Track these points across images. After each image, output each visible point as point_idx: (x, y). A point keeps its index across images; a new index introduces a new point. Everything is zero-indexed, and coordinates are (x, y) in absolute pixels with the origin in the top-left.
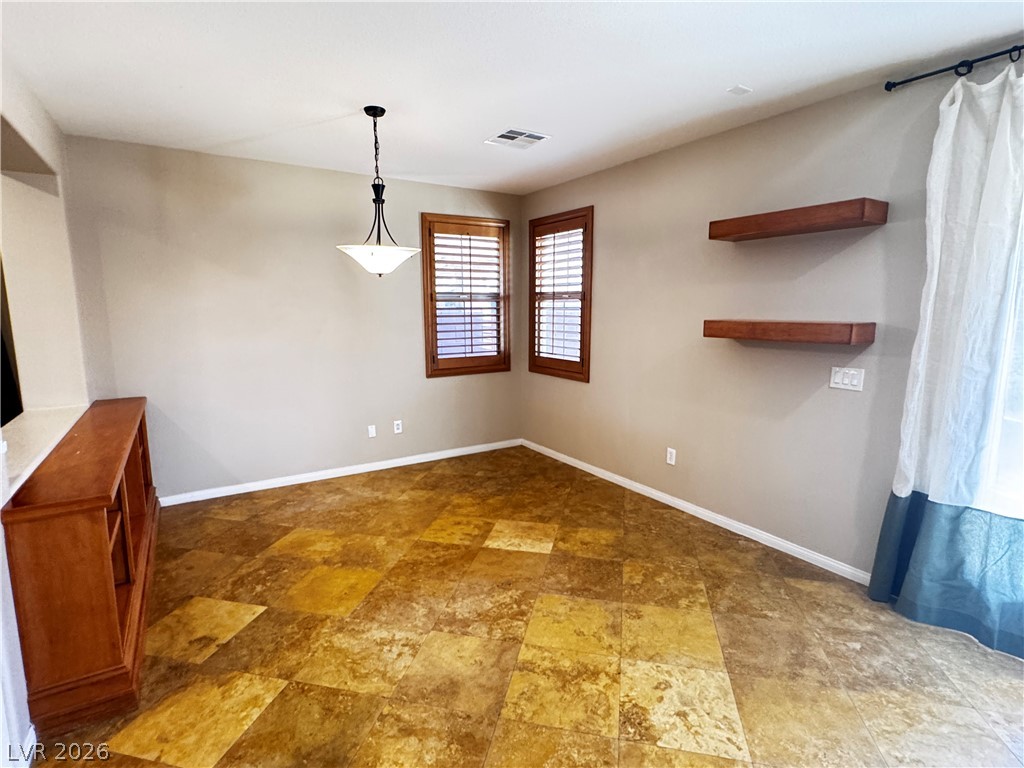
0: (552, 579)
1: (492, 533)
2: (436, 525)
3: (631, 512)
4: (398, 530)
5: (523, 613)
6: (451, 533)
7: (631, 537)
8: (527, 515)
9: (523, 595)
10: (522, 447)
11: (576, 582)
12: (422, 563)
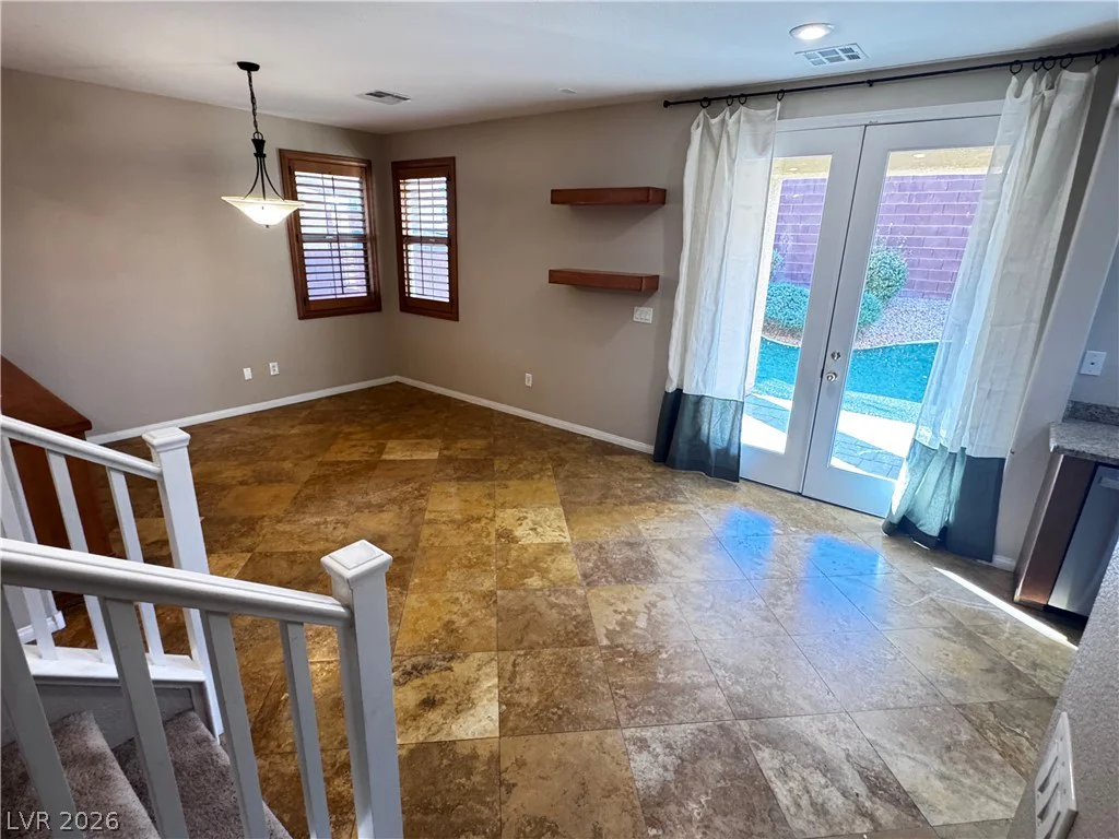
0: (441, 474)
1: (387, 450)
2: (334, 448)
3: (499, 426)
4: (300, 456)
5: (423, 495)
6: (350, 452)
7: (500, 442)
8: (413, 435)
9: (421, 485)
10: (397, 382)
11: (459, 474)
12: (330, 475)
